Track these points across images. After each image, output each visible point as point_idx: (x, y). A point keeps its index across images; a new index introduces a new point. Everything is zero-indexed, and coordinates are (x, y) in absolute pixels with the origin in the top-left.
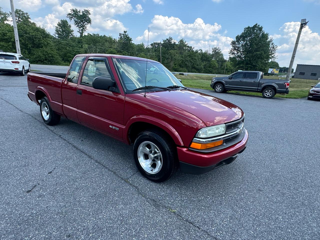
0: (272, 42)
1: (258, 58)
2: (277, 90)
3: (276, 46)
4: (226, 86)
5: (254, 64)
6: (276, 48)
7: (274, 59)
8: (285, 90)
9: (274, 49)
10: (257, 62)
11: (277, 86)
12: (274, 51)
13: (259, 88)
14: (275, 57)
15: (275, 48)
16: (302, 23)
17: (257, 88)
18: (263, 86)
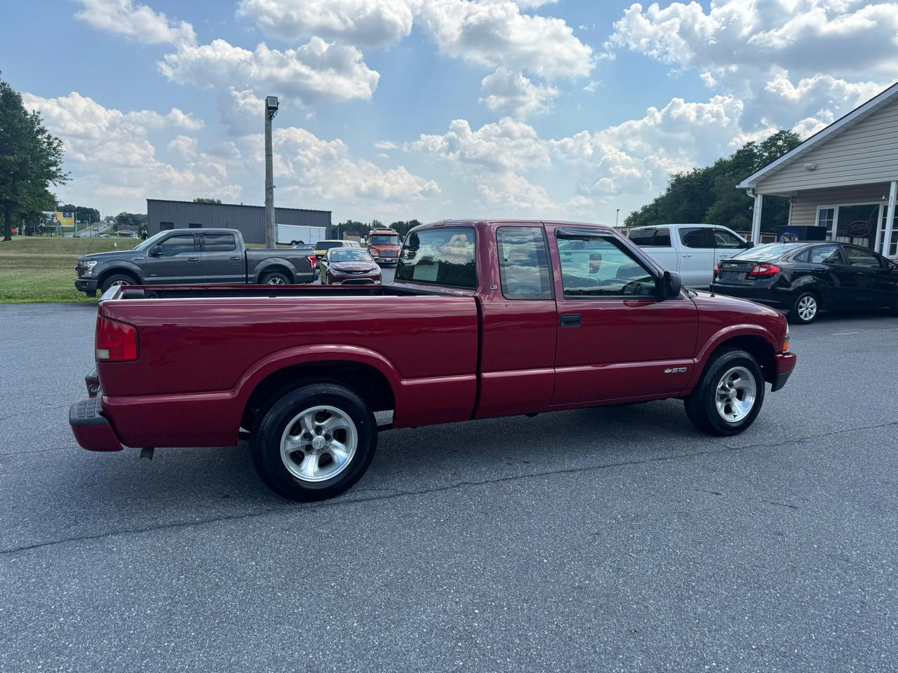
0: (38, 124)
1: (16, 176)
2: (295, 277)
3: (56, 139)
4: (146, 279)
5: (8, 198)
6: (59, 145)
7: (63, 181)
8: (312, 274)
9: (54, 149)
10: (15, 191)
11: (291, 267)
12: (53, 155)
13: (249, 276)
14: (62, 174)
15: (55, 145)
16: (269, 105)
17: (244, 276)
18: (260, 267)
